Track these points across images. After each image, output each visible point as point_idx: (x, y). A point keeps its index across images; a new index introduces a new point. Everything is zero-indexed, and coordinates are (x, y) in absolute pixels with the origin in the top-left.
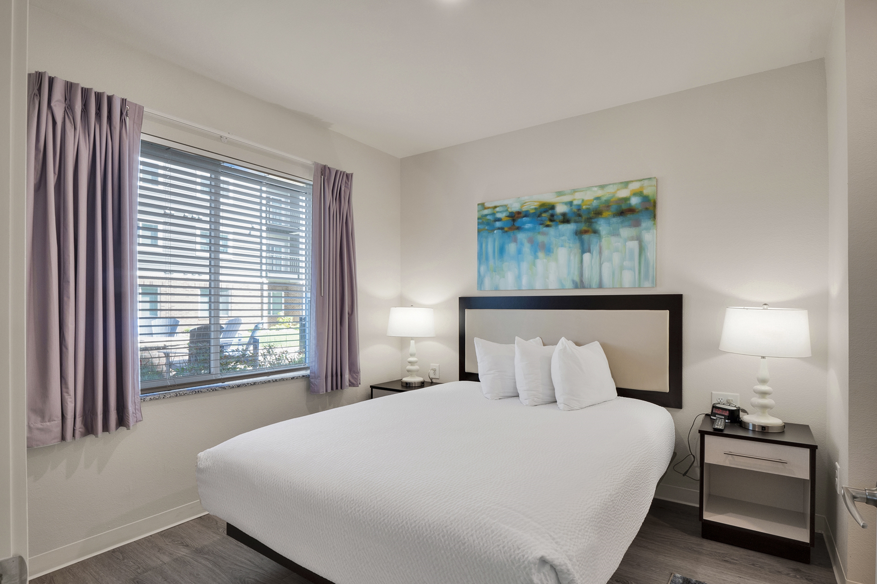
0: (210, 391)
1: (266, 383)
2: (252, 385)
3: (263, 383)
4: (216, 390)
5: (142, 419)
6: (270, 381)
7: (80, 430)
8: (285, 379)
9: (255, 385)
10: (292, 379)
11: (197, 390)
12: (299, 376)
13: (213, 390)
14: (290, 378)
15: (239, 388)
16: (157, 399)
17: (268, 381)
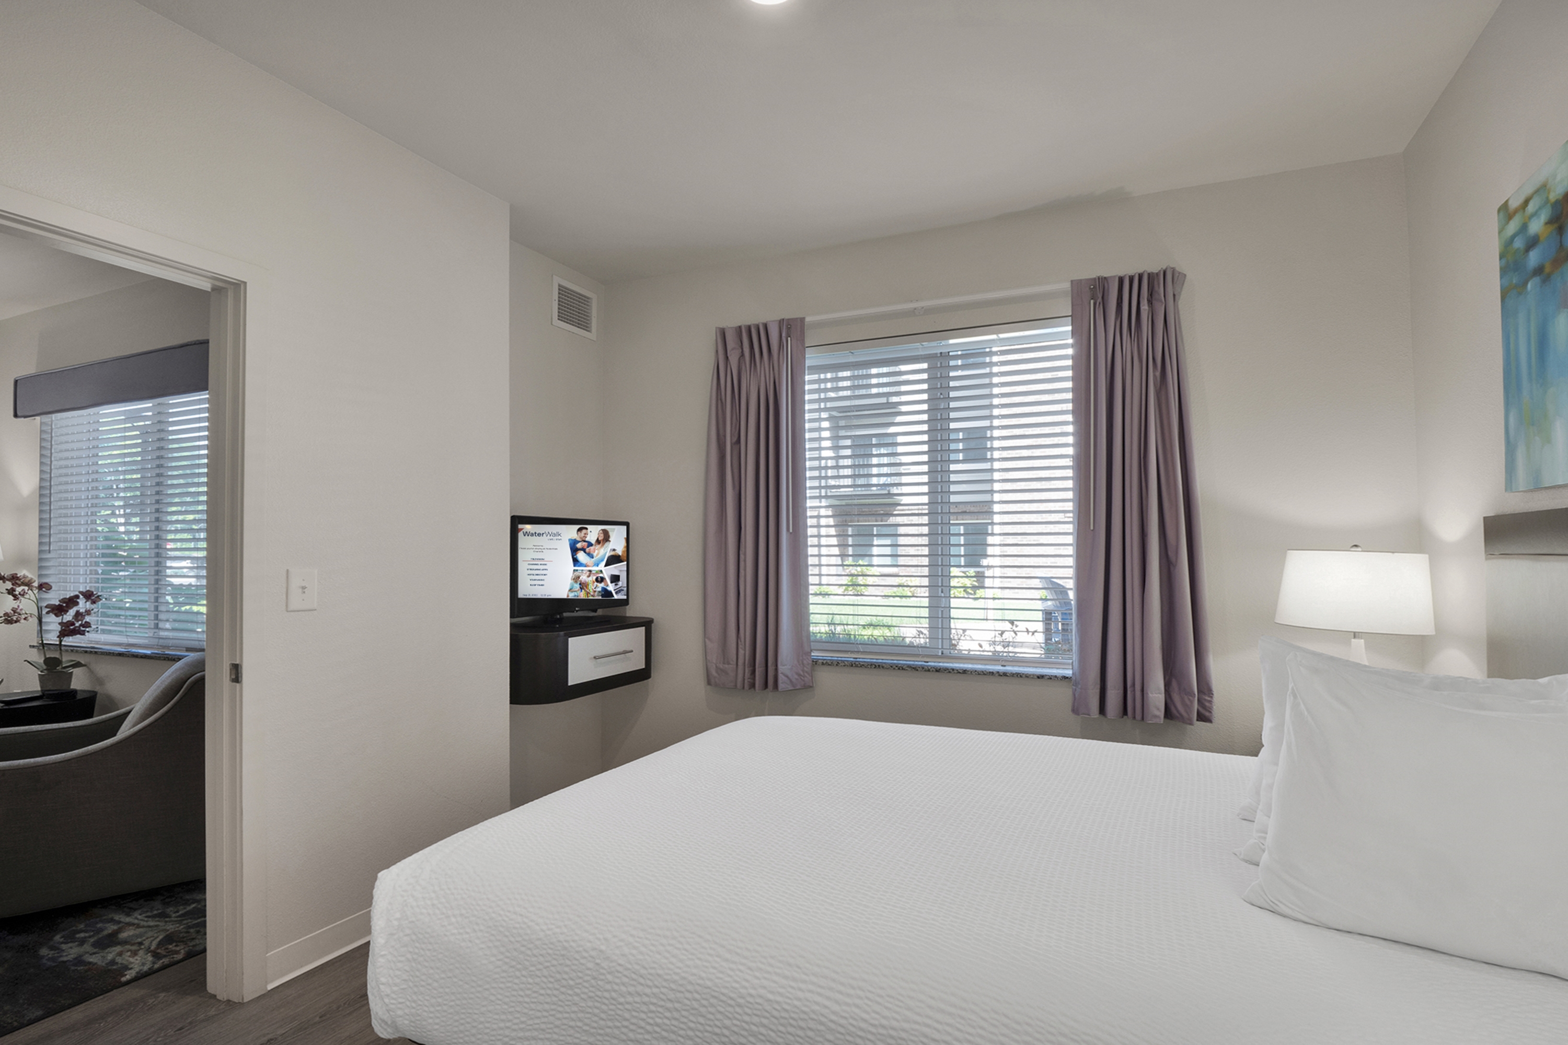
0: (894, 669)
1: (984, 674)
2: (960, 673)
3: (979, 674)
4: (903, 669)
5: (811, 685)
6: (993, 673)
7: (749, 680)
8: (1024, 676)
9: (965, 675)
10: (1038, 677)
11: (877, 665)
12: (1056, 676)
13: (899, 669)
14: (1033, 675)
15: (937, 673)
16: (829, 665)
17: (990, 672)
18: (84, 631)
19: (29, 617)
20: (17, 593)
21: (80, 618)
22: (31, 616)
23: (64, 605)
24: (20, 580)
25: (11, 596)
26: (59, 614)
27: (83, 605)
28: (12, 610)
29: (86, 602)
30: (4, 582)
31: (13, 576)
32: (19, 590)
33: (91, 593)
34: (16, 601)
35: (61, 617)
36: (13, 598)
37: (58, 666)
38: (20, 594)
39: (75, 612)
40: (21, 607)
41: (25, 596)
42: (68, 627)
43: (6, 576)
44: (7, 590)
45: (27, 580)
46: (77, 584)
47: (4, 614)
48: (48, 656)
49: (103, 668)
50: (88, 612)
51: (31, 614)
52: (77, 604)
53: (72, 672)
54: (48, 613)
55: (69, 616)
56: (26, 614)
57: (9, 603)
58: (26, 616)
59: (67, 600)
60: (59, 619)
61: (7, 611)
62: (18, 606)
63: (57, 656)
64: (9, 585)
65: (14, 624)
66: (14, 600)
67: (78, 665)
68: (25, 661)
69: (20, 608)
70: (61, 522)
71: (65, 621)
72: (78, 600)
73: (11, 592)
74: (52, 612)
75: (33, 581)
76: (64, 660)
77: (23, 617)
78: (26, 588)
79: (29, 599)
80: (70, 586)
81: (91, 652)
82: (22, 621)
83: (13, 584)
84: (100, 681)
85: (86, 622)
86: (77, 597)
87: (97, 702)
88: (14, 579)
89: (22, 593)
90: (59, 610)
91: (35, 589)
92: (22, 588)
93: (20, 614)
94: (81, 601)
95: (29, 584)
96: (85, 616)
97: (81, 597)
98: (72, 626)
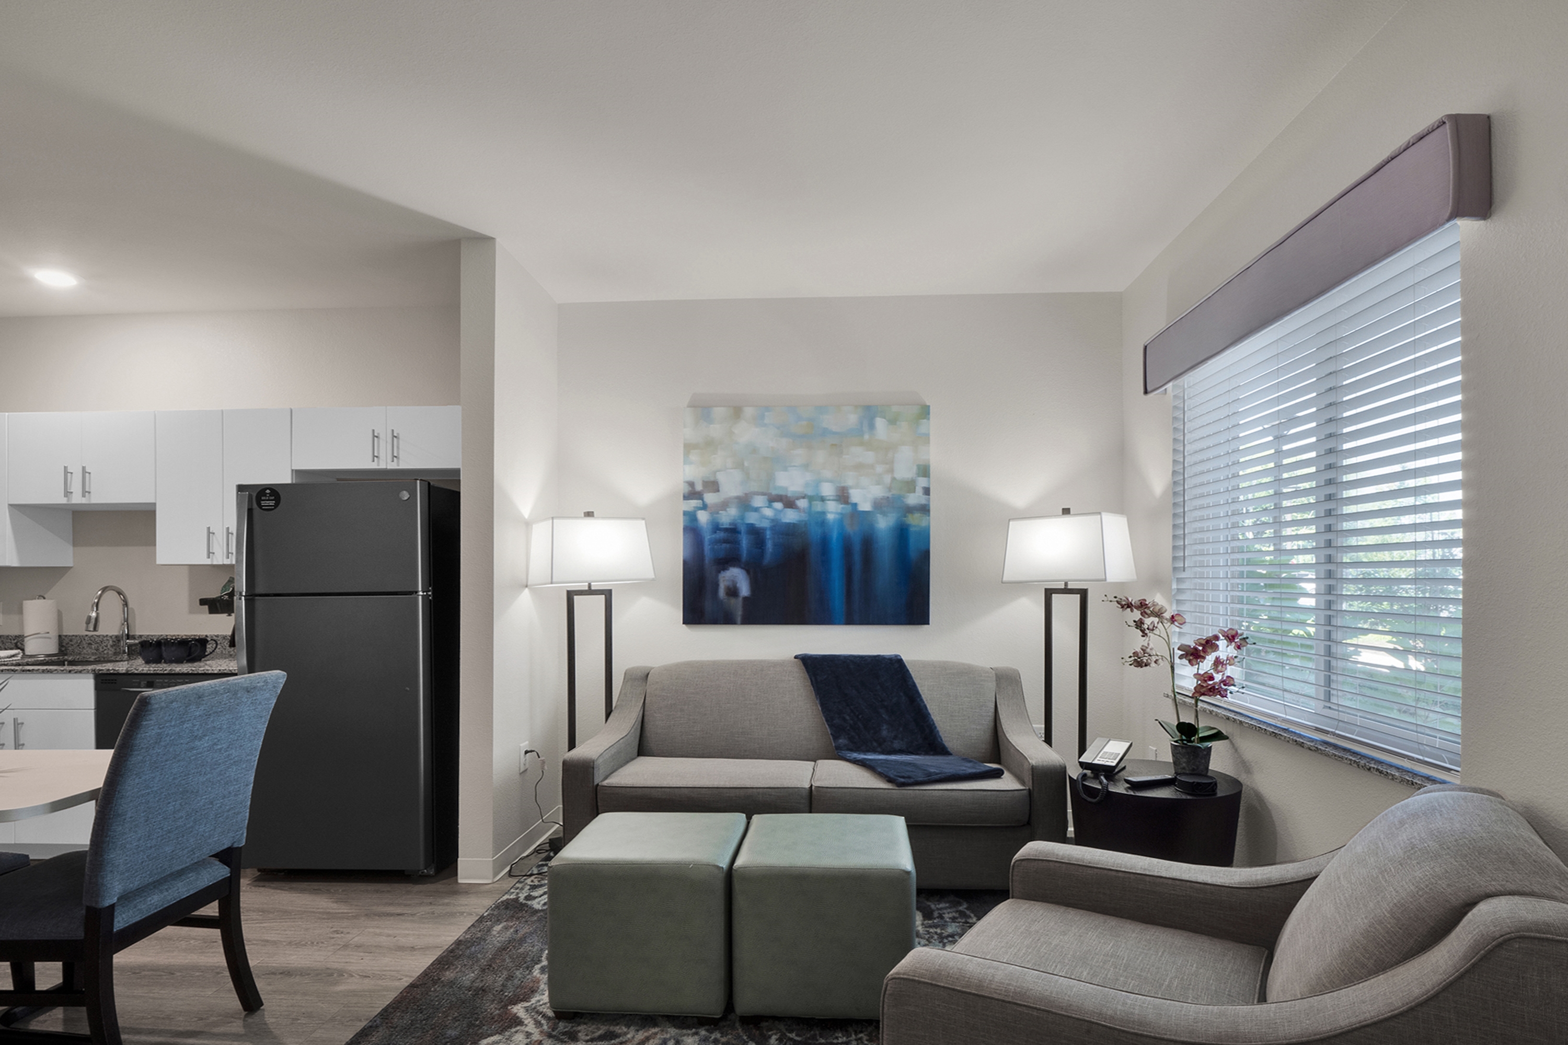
18: (1226, 690)
19: (1160, 660)
20: (1146, 626)
21: (1220, 668)
22: (1162, 659)
23: (1200, 648)
24: (1149, 608)
25: (1139, 631)
26: (1194, 663)
27: (1224, 650)
28: (1142, 649)
29: (1228, 646)
30: (1132, 611)
31: (1141, 603)
32: (1148, 621)
33: (1234, 633)
34: (1144, 638)
35: (1197, 666)
36: (1141, 633)
37: (1194, 736)
38: (1148, 629)
39: (1214, 659)
40: (1151, 645)
41: (1154, 632)
42: (1206, 681)
43: (1133, 603)
44: (1135, 621)
45: (1157, 609)
46: (1215, 616)
47: (1134, 653)
48: (1181, 721)
49: (1251, 748)
50: (1231, 661)
51: (1162, 656)
52: (1215, 648)
53: (1211, 747)
54: (1181, 657)
55: (1206, 665)
56: (1157, 655)
57: (1137, 642)
58: (1157, 658)
59: (1204, 642)
60: (1194, 670)
61: (1137, 650)
62: (1148, 644)
63: (1193, 723)
64: (1137, 615)
65: (1144, 668)
66: (1143, 636)
67: (1218, 736)
68: (1156, 720)
69: (1150, 647)
70: (1196, 528)
71: (1201, 672)
72: (1217, 642)
73: (1139, 624)
74: (1185, 658)
75: (1163, 611)
76: (1201, 725)
77: (1154, 659)
78: (1156, 620)
79: (1160, 636)
80: (1208, 618)
81: (1235, 720)
82: (1153, 664)
83: (1142, 614)
84: (1245, 766)
85: (1228, 677)
86: (1216, 638)
87: (1243, 798)
88: (1142, 606)
89: (1151, 627)
90: (1194, 655)
91: (1166, 621)
92: (1152, 619)
93: (1150, 655)
94: (1222, 643)
95: (1158, 614)
96: (1226, 665)
97: (1221, 637)
98: (1210, 680)
